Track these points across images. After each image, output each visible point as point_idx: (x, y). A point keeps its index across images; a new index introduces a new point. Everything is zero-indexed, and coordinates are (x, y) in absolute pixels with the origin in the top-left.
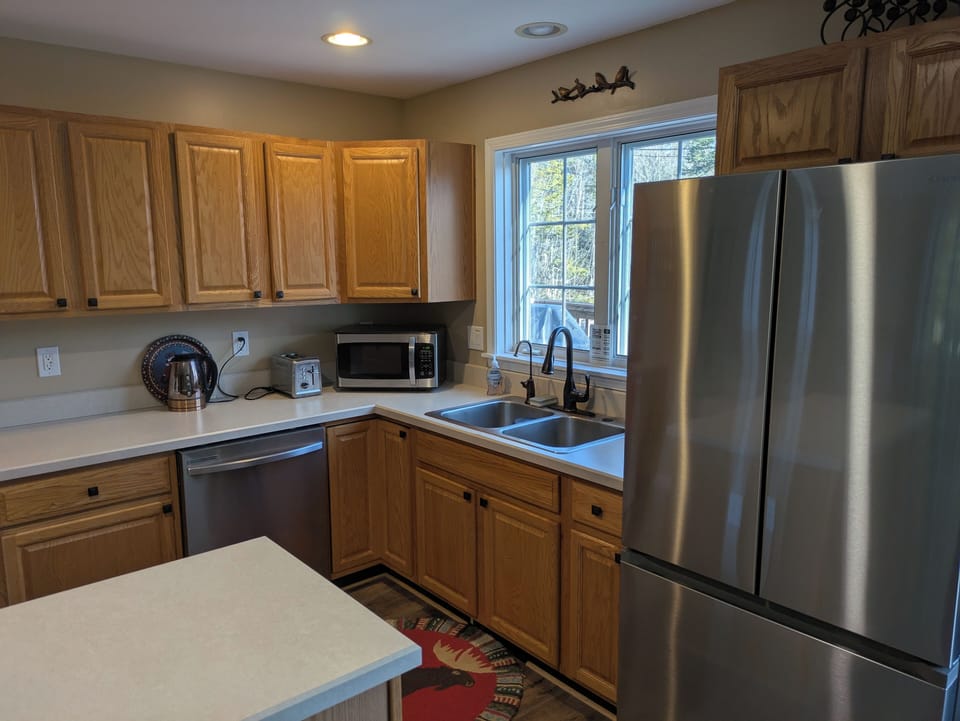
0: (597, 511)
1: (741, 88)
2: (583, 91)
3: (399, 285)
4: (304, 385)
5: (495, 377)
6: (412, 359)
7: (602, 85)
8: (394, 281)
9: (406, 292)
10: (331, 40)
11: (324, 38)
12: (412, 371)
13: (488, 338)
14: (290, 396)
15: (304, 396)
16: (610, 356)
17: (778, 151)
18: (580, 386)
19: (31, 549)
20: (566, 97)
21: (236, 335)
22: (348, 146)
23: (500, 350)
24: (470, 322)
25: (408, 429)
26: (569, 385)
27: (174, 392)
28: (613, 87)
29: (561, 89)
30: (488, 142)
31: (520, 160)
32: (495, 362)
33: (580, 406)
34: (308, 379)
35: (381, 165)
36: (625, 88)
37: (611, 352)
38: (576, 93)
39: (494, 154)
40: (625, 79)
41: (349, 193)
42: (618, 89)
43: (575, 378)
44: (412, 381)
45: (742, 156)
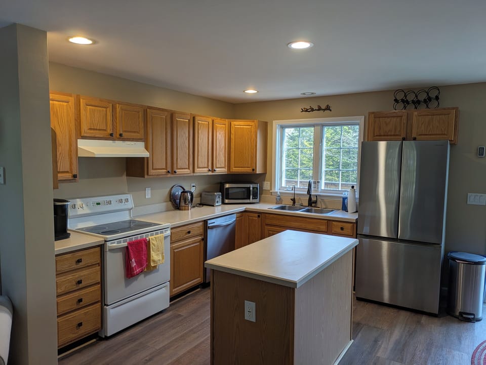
0: (342, 229)
1: (375, 118)
2: (313, 110)
3: (248, 167)
4: (217, 202)
5: (278, 198)
6: (251, 193)
7: (319, 109)
8: (246, 166)
9: (250, 170)
10: (246, 92)
11: (244, 91)
12: (251, 197)
13: (272, 185)
14: (213, 206)
15: (217, 206)
16: (320, 190)
17: (386, 134)
18: (314, 199)
19: (175, 251)
20: (307, 111)
21: (192, 185)
22: (233, 121)
23: (277, 189)
24: (264, 180)
25: (260, 214)
26: (310, 199)
27: (183, 204)
28: (324, 110)
29: (304, 108)
30: (274, 122)
31: (283, 127)
32: (279, 193)
33: (313, 205)
34: (218, 200)
35: (244, 128)
36: (328, 111)
37: (320, 188)
38: (310, 110)
39: (276, 125)
40: (328, 108)
41: (232, 137)
42: (325, 111)
43: (312, 197)
44: (251, 200)
45: (376, 135)
